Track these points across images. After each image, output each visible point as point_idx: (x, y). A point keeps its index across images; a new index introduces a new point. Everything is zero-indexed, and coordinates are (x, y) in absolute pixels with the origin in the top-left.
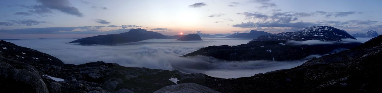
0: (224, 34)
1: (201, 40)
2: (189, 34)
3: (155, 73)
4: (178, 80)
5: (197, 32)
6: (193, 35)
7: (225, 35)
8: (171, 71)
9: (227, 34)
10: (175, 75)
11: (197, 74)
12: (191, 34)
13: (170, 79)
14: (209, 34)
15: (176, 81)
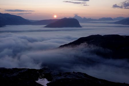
0: (113, 18)
1: (80, 26)
2: (63, 18)
3: (15, 74)
4: (49, 82)
5: (74, 16)
6: (68, 19)
7: (115, 19)
8: (38, 70)
9: (118, 18)
10: (43, 75)
11: (74, 72)
12: (66, 18)
13: (37, 80)
14: (91, 18)
15: (46, 83)
